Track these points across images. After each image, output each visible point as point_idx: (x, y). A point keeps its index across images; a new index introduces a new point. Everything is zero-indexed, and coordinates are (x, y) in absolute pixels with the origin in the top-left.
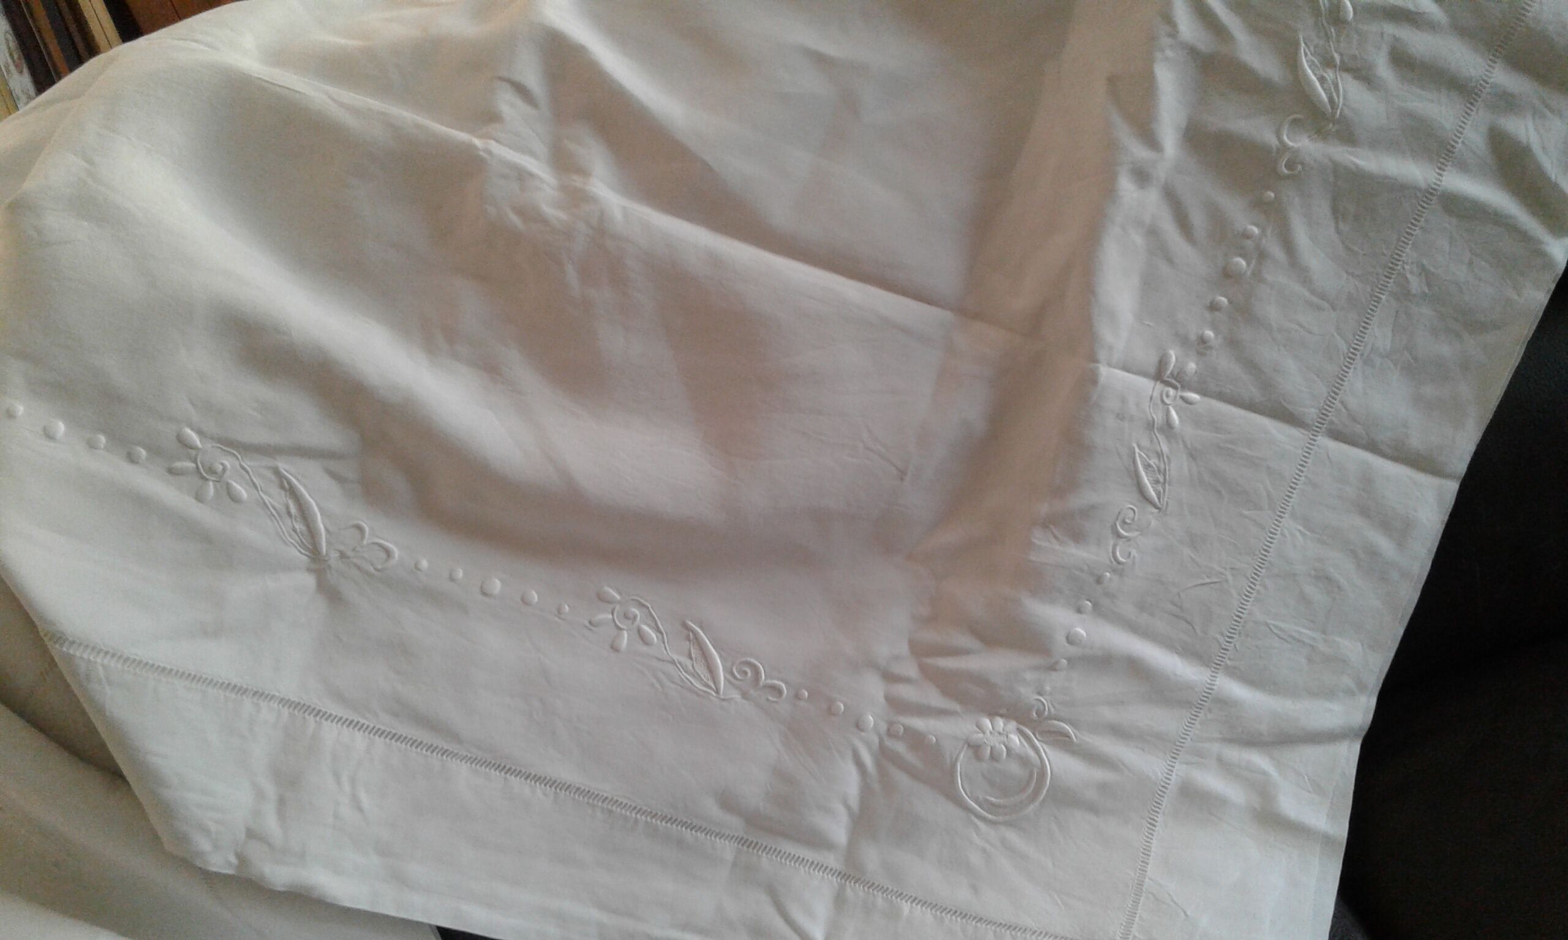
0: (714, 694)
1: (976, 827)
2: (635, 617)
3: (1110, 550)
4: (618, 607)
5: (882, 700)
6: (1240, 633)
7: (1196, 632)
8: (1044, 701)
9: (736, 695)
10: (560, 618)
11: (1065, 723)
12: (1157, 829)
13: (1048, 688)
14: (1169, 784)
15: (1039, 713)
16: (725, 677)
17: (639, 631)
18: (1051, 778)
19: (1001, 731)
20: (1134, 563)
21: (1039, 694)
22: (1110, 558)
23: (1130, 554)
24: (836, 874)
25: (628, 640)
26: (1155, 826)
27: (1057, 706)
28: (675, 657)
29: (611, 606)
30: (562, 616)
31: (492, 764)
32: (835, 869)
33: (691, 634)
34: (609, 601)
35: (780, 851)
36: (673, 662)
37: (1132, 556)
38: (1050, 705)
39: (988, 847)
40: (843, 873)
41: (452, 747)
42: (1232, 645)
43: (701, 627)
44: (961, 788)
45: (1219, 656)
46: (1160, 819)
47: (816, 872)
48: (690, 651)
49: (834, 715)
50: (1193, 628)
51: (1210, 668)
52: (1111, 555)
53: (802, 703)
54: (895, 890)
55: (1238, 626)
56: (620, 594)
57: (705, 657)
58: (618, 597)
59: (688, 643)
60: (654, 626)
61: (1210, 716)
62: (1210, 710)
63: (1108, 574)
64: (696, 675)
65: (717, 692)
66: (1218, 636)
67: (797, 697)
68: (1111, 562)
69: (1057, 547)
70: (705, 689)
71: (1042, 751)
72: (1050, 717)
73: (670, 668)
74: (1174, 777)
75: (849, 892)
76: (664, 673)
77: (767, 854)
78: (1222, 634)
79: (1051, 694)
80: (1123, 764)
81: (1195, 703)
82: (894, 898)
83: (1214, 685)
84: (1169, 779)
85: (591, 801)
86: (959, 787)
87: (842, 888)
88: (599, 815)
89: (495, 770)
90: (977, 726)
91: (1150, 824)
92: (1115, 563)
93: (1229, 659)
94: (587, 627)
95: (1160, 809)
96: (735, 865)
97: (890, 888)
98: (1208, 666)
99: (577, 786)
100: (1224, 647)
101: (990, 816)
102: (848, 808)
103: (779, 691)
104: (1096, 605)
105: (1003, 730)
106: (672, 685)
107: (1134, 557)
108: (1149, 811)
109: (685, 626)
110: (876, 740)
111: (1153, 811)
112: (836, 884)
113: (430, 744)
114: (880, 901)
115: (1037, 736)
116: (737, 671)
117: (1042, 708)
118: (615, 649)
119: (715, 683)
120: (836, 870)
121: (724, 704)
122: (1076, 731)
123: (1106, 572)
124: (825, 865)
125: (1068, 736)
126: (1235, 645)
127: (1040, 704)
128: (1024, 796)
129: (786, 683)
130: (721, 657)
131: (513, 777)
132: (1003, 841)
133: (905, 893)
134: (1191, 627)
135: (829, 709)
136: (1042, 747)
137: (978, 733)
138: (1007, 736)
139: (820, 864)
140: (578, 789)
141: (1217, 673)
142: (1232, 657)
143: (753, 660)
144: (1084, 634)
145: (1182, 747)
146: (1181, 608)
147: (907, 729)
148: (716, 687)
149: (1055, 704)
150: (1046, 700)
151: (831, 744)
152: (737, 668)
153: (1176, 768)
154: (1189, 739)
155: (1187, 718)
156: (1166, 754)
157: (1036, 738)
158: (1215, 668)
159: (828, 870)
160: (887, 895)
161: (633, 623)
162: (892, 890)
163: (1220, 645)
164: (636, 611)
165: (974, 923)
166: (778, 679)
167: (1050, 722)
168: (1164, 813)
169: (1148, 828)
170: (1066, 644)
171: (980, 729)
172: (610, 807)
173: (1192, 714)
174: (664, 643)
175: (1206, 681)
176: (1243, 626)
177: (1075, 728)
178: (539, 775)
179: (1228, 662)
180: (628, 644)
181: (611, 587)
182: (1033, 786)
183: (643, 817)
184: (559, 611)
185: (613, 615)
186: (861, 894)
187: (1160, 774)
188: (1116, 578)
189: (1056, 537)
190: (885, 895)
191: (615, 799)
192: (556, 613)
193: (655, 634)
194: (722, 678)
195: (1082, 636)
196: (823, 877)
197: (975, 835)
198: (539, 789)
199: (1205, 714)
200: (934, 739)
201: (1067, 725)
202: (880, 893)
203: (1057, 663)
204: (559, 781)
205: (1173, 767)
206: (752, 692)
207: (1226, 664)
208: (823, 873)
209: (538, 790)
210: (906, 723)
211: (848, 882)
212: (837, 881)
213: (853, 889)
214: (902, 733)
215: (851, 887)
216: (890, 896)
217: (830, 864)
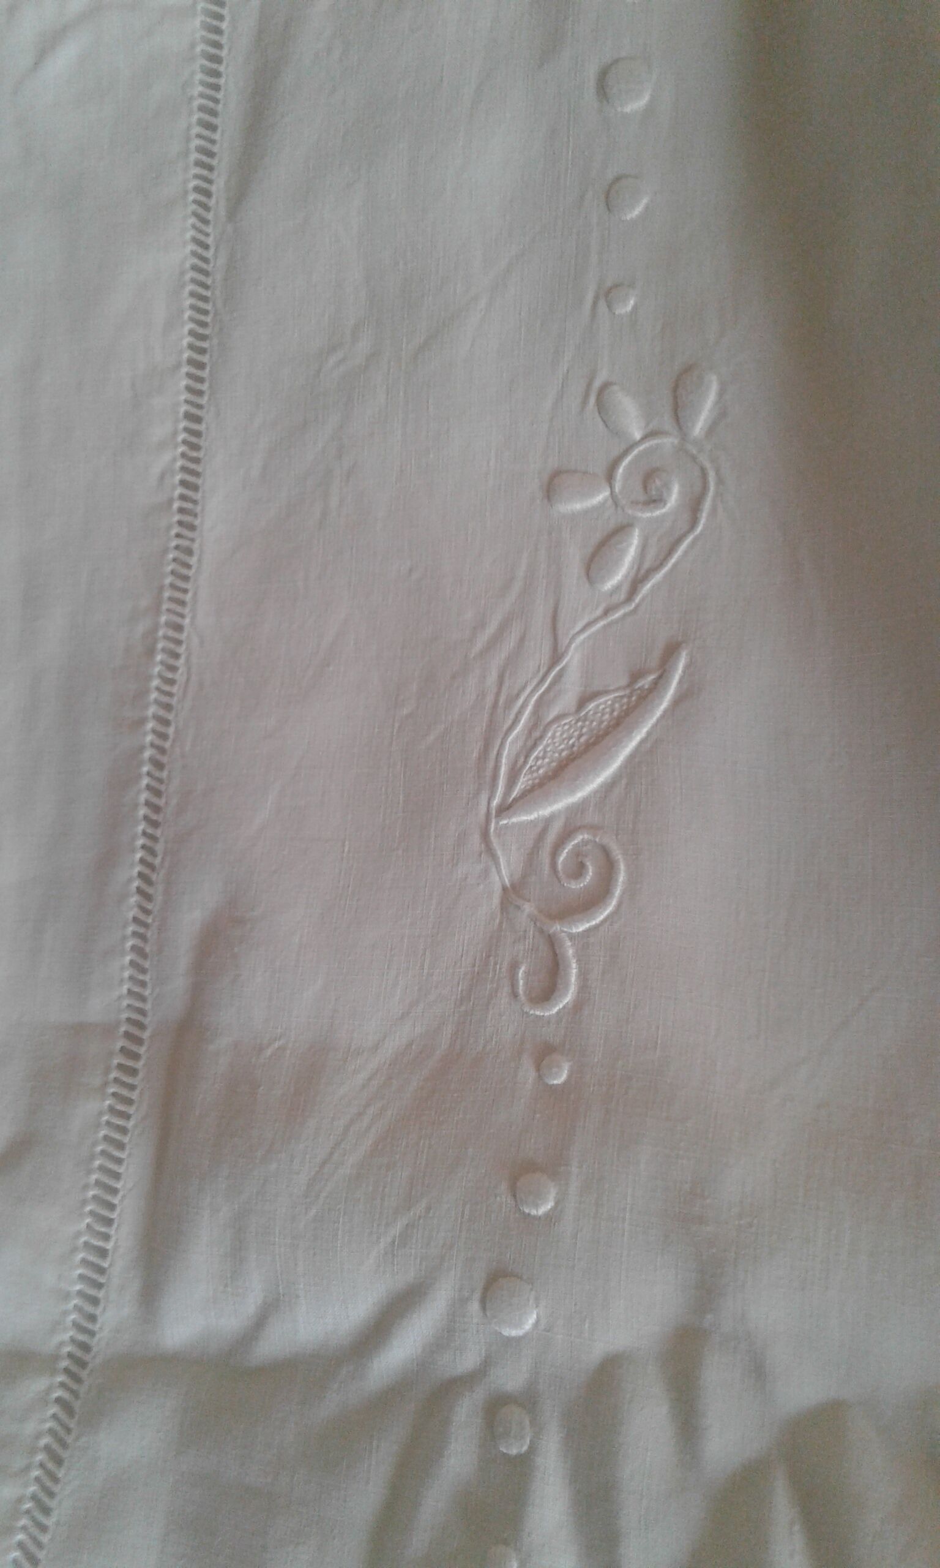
0: (495, 803)
2: (656, 501)
4: (669, 442)
5: (599, 1349)
9: (507, 868)
10: (596, 299)
16: (548, 821)
17: (621, 530)
24: (81, 1337)
25: (586, 512)
28: (573, 658)
29: (668, 424)
30: (602, 306)
31: (202, 318)
32: (96, 1327)
33: (651, 678)
34: (679, 412)
35: (121, 1146)
36: (556, 657)
40: (87, 1358)
41: (219, 202)
43: (677, 702)
47: (80, 1271)
48: (606, 692)
49: (514, 1191)
53: (527, 1073)
54: (45, 1539)
56: (711, 431)
57: (595, 744)
58: (698, 428)
59: (624, 681)
60: (647, 565)
64: (536, 734)
65: (505, 809)
67: (545, 1054)
70: (503, 770)
73: (538, 654)
75: (37, 1385)
76: (522, 640)
77: (112, 1110)
82: (20, 1537)
85: (167, 594)
87: (48, 1363)
88: (141, 628)
89: (192, 333)
94: (589, 385)
96: (79, 1030)
97: (50, 1522)
99: (196, 546)
102: (260, 1322)
103: (547, 993)
106: (492, 678)
109: (671, 651)
110: (468, 1361)
112: (51, 1341)
113: (215, 149)
116: (577, 845)
118: (551, 489)
119: (524, 794)
120: (92, 1334)
121: (476, 839)
124: (101, 1294)
129: (578, 1006)
130: (609, 787)
131: (184, 382)
135: (529, 1167)
139: (102, 1280)
140: (189, 552)
143: (621, 877)
147: (523, 1466)
148: (515, 800)
151: (423, 1204)
152: (585, 843)
159: (89, 1308)
160: (28, 1512)
161: (635, 503)
162: (44, 1529)
164: (674, 497)
166: (583, 975)
172: (160, 645)
174: (606, 613)
178: (201, 442)
180: (574, 516)
181: (721, 393)
183: (149, 738)
184: (608, 294)
185: (645, 438)
186: (30, 1427)
190: (28, 1505)
191: (181, 650)
192: (609, 283)
193: (626, 576)
194: (546, 811)
196: (67, 1296)
198: (171, 457)
202: (33, 1488)
204: (198, 496)
206: (528, 908)
208: (80, 1293)
209: (167, 457)
210: (539, 1461)
211: (61, 1378)
212: (62, 1344)
213: (43, 1400)
214: (505, 1451)
215: (49, 1390)
216: (23, 1521)
217: (104, 1309)
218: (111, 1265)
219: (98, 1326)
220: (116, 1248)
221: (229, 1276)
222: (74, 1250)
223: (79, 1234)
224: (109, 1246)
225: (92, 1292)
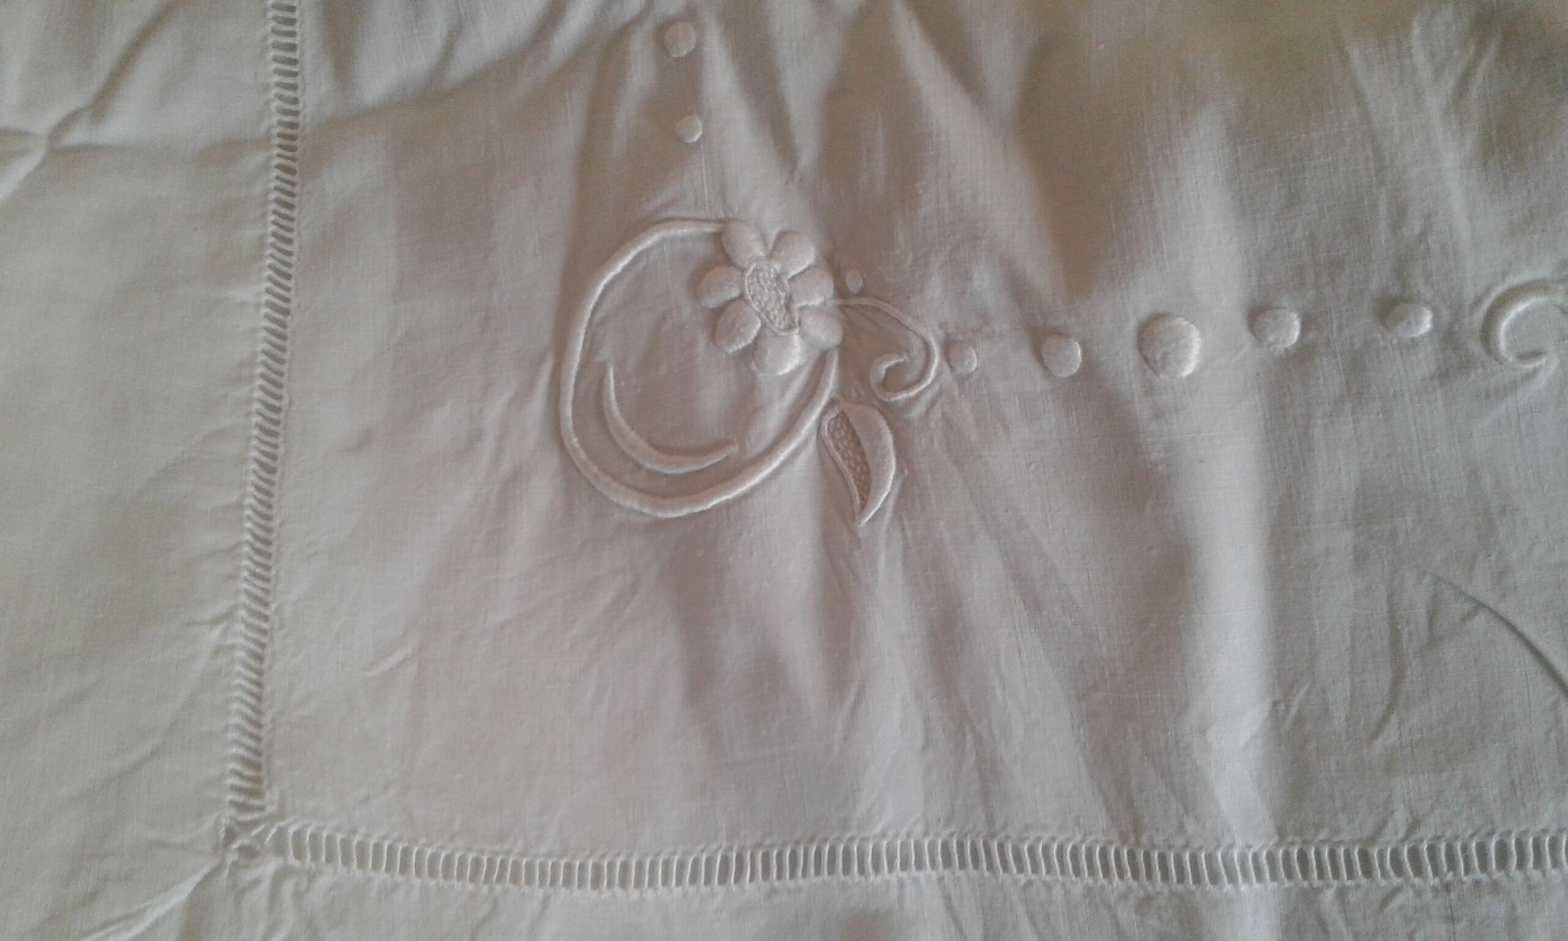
1: (528, 388)
3: (1513, 280)
6: (1447, 887)
7: (1373, 737)
8: (932, 374)
11: (900, 470)
12: (720, 890)
13: (973, 362)
14: (862, 870)
15: (894, 380)
18: (728, 505)
19: (796, 306)
20: (1514, 386)
21: (949, 346)
22: (1489, 289)
23: (1536, 354)
24: (288, 119)
26: (723, 880)
27: (936, 415)
32: (299, 107)
37: (1529, 366)
38: (929, 396)
39: (488, 445)
40: (295, 131)
42: (1396, 881)
44: (606, 281)
45: (1333, 855)
46: (751, 889)
47: (274, 66)
50: (1384, 720)
51: (1278, 845)
52: (1499, 290)
54: (293, 260)
55: (1468, 870)
61: (1126, 914)
62: (1145, 904)
63: (1426, 324)
66: (1400, 818)
68: (1478, 301)
69: (1435, 102)
71: (793, 446)
72: (894, 415)
74: (890, 877)
75: (257, 158)
78: (1414, 824)
79: (961, 380)
80: (857, 702)
81: (1144, 839)
82: (268, 262)
83: (1232, 879)
84: (877, 868)
86: (602, 277)
90: (782, 236)
91: (725, 860)
92: (1480, 314)
93: (1341, 894)
95: (780, 876)
97: (294, 247)
98: (1282, 833)
100: (1375, 853)
101: (568, 411)
104: (1303, 354)
105: (802, 309)
107: (1531, 375)
108: (759, 845)
111: (766, 857)
112: (263, 129)
114: (250, 233)
115: (832, 415)
117: (911, 376)
120: (296, 113)
122: (889, 514)
123: (1435, 311)
124: (298, 80)
125: (866, 488)
126: (1395, 891)
127: (920, 361)
128: (654, 463)
132: (517, 477)
133: (290, 284)
134: (1377, 712)
136: (805, 443)
137: (765, 244)
138: (790, 328)
139: (296, 68)
141: (1274, 876)
142: (1352, 898)
144: (1189, 369)
145: (990, 867)
146: (1434, 641)
147: (692, 59)
149: (938, 405)
150: (939, 374)
153: (921, 875)
154: (1022, 879)
155: (1083, 841)
156: (948, 822)
157: (824, 413)
158: (1287, 856)
159: (290, 94)
160: (271, 244)
162: (289, 253)
163: (1373, 839)
165: (254, 454)
167: (883, 424)
168: (773, 892)
169: (710, 862)
170: (1132, 326)
171: (775, 246)
173: (1104, 853)
175: (1231, 846)
176: (1477, 883)
177: (897, 509)
179: (1329, 895)
182: (691, 466)
186: (258, 189)
187: (878, 829)
188: (1424, 364)
189: (1463, 84)
190: (270, 240)
195: (1181, 362)
196: (267, 88)
197: (506, 396)
199: (1124, 896)
200: (697, 136)
201: (896, 477)
202: (271, 229)
203: (1062, 334)
205: (920, 865)
207: (1318, 891)
208: (278, 84)
210: (706, 49)
211: (276, 151)
212: (270, 128)
213: (266, 166)
214: (677, 56)
215: (269, 159)
216: (269, 251)
217: (304, 90)
218: (301, 55)
219: (301, 105)
220: (303, 41)
221: (413, 19)
222: (264, 50)
223: (265, 38)
224: (297, 40)
225: (289, 80)
